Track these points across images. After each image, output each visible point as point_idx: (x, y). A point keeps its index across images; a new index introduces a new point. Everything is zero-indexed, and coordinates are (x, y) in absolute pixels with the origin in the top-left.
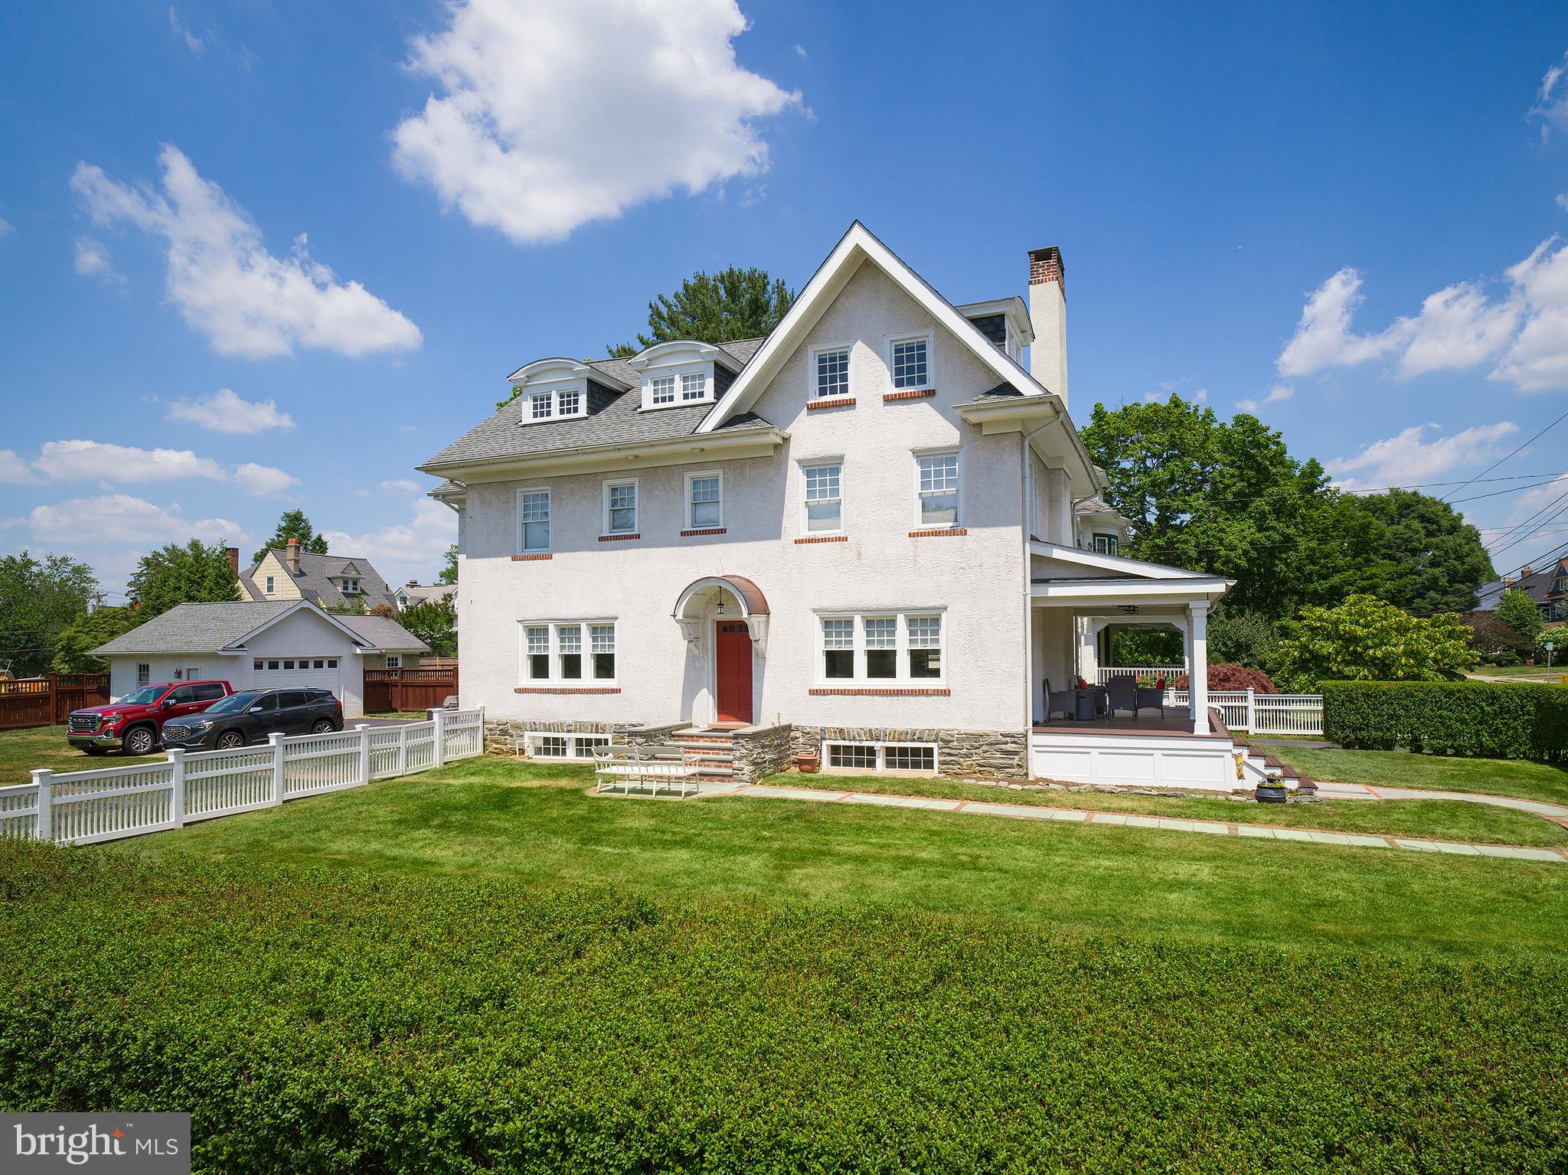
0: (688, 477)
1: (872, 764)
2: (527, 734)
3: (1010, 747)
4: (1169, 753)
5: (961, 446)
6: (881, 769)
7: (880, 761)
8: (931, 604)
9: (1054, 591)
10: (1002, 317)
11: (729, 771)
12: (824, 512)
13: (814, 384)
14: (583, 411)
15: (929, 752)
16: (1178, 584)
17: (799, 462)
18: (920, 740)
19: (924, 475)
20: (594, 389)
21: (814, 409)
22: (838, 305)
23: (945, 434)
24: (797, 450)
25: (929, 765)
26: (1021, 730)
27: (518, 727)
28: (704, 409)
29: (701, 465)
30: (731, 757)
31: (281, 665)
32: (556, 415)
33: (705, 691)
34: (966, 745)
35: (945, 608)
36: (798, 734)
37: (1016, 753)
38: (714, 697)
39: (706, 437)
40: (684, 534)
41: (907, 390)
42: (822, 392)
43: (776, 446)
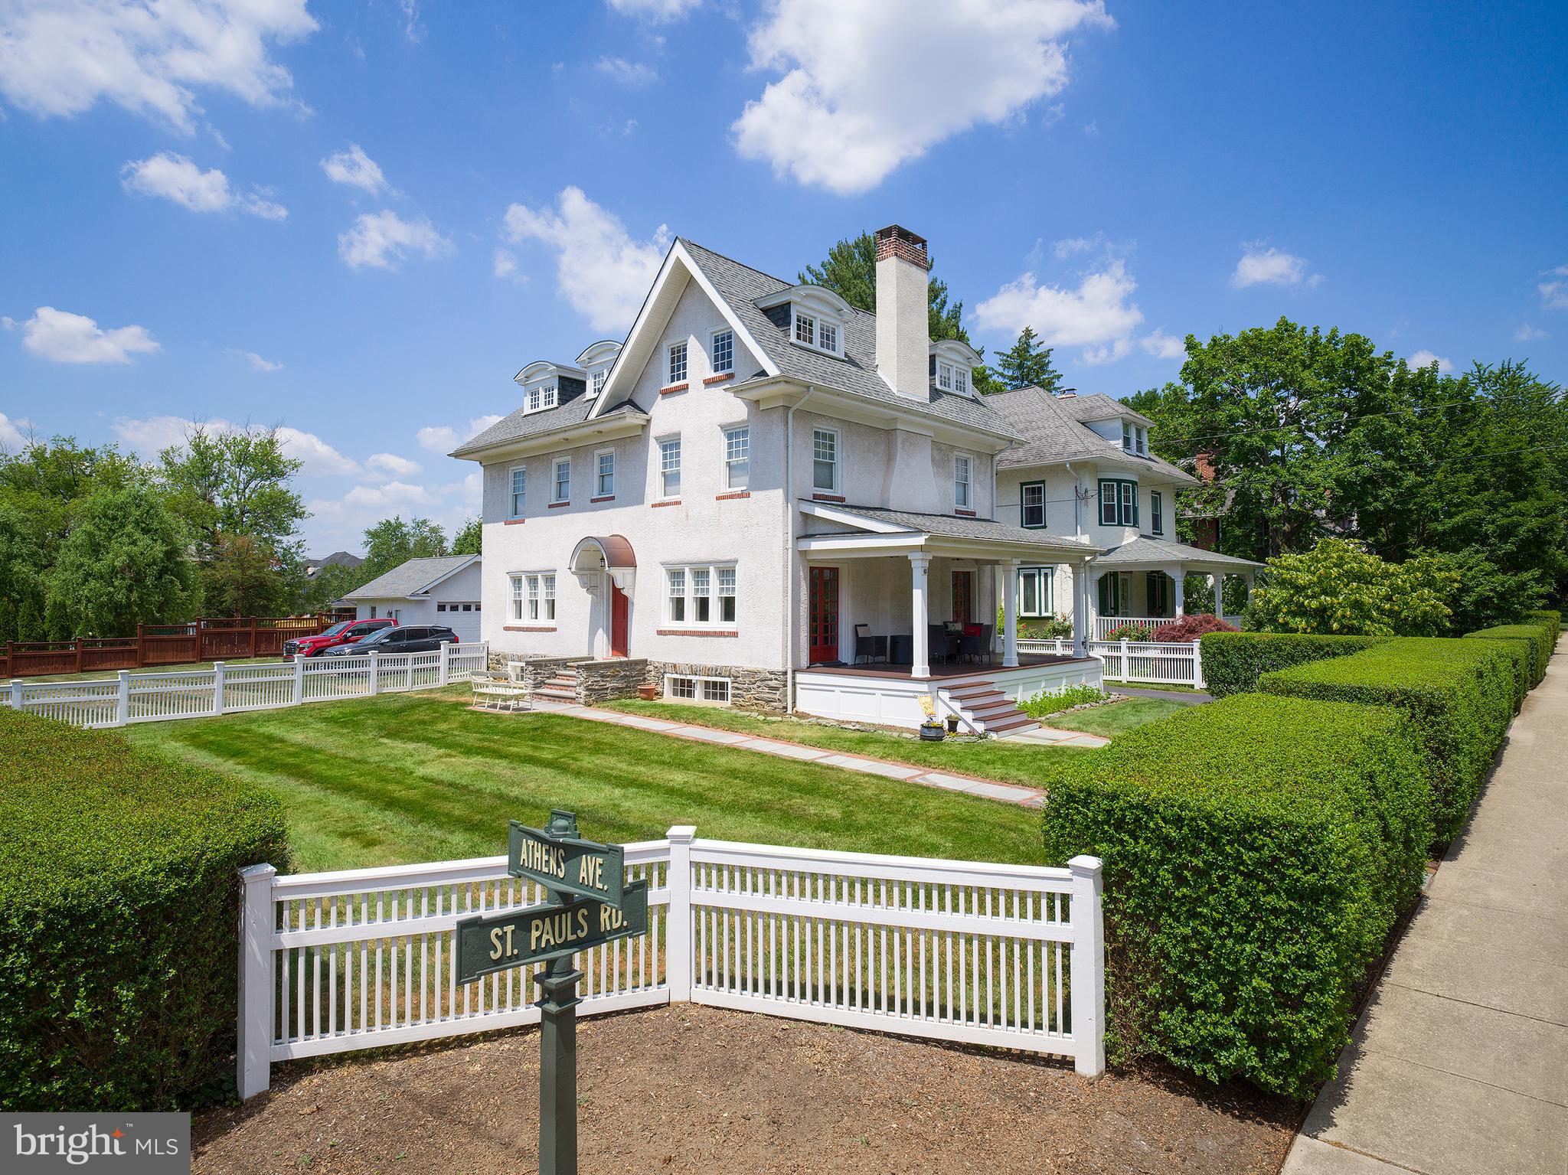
0: (598, 452)
1: (690, 694)
2: (510, 663)
3: (773, 683)
4: (887, 693)
5: (748, 420)
6: (698, 700)
7: (699, 692)
8: (728, 558)
9: (816, 545)
10: (789, 304)
11: (573, 695)
12: (671, 479)
13: (667, 374)
14: (555, 404)
15: (723, 685)
16: (887, 538)
17: (656, 439)
18: (720, 675)
19: (730, 446)
20: (566, 383)
21: (667, 393)
22: (681, 306)
23: (737, 410)
24: (655, 430)
25: (723, 697)
26: (781, 669)
27: (505, 658)
28: (591, 403)
29: (602, 444)
30: (575, 683)
31: (461, 608)
32: (542, 407)
33: (601, 630)
34: (747, 680)
35: (736, 561)
36: (651, 668)
37: (777, 689)
38: (608, 636)
39: (593, 423)
40: (593, 501)
41: (720, 374)
42: (673, 381)
43: (644, 427)
